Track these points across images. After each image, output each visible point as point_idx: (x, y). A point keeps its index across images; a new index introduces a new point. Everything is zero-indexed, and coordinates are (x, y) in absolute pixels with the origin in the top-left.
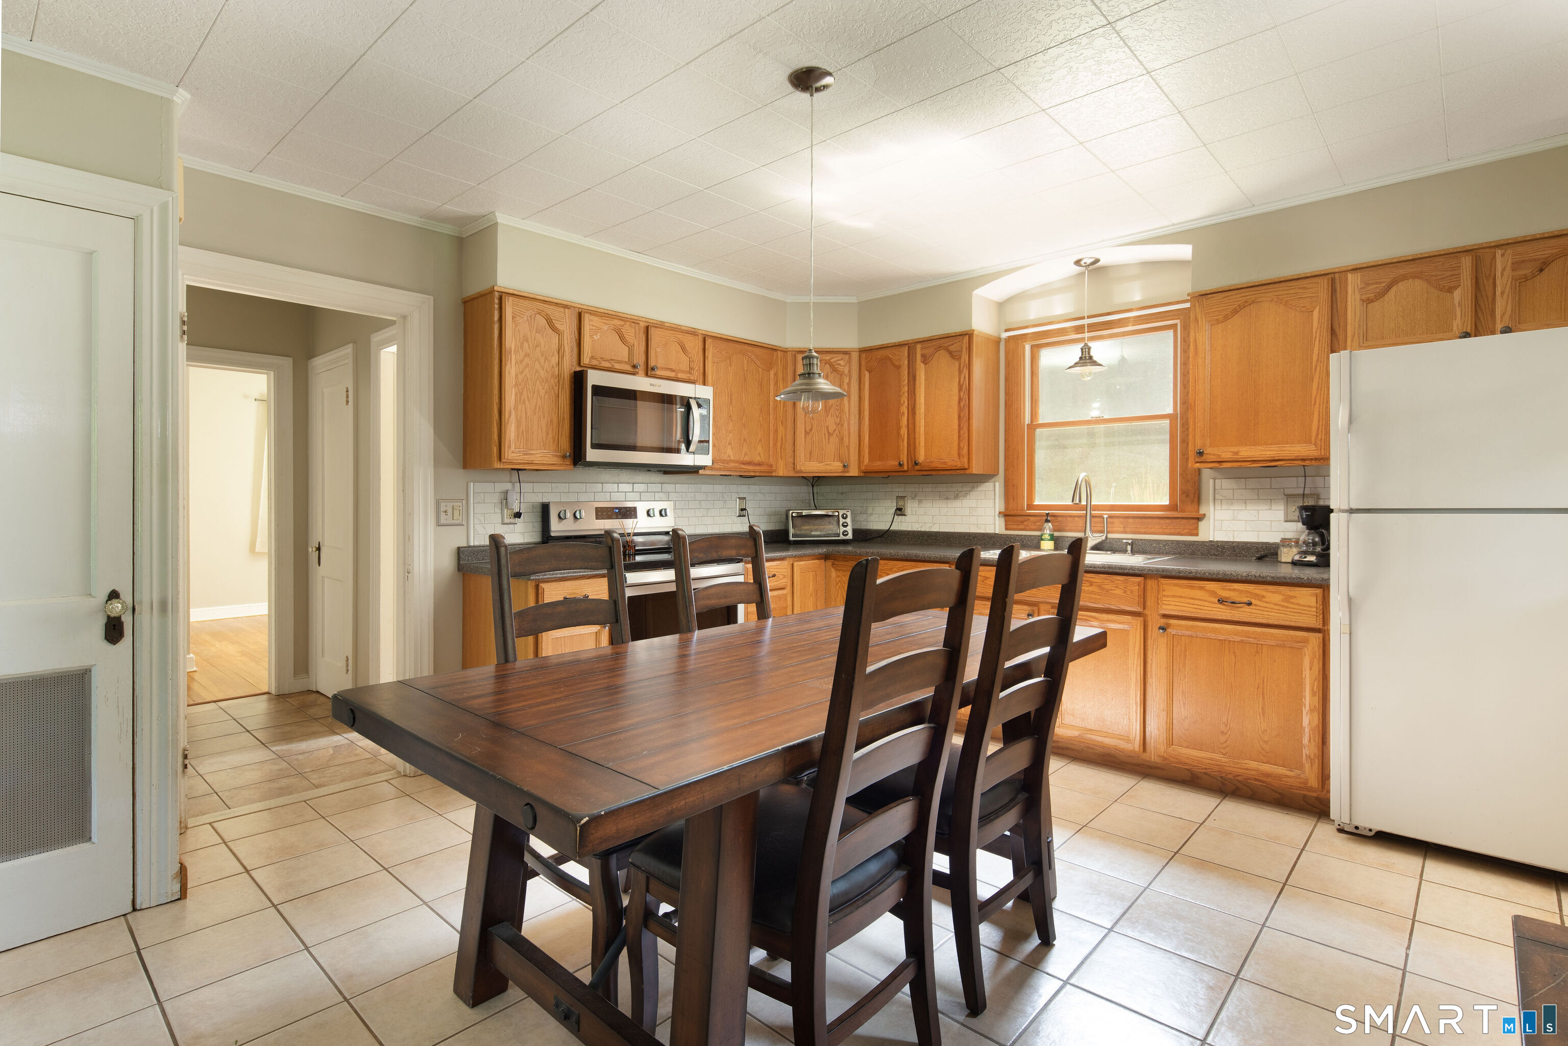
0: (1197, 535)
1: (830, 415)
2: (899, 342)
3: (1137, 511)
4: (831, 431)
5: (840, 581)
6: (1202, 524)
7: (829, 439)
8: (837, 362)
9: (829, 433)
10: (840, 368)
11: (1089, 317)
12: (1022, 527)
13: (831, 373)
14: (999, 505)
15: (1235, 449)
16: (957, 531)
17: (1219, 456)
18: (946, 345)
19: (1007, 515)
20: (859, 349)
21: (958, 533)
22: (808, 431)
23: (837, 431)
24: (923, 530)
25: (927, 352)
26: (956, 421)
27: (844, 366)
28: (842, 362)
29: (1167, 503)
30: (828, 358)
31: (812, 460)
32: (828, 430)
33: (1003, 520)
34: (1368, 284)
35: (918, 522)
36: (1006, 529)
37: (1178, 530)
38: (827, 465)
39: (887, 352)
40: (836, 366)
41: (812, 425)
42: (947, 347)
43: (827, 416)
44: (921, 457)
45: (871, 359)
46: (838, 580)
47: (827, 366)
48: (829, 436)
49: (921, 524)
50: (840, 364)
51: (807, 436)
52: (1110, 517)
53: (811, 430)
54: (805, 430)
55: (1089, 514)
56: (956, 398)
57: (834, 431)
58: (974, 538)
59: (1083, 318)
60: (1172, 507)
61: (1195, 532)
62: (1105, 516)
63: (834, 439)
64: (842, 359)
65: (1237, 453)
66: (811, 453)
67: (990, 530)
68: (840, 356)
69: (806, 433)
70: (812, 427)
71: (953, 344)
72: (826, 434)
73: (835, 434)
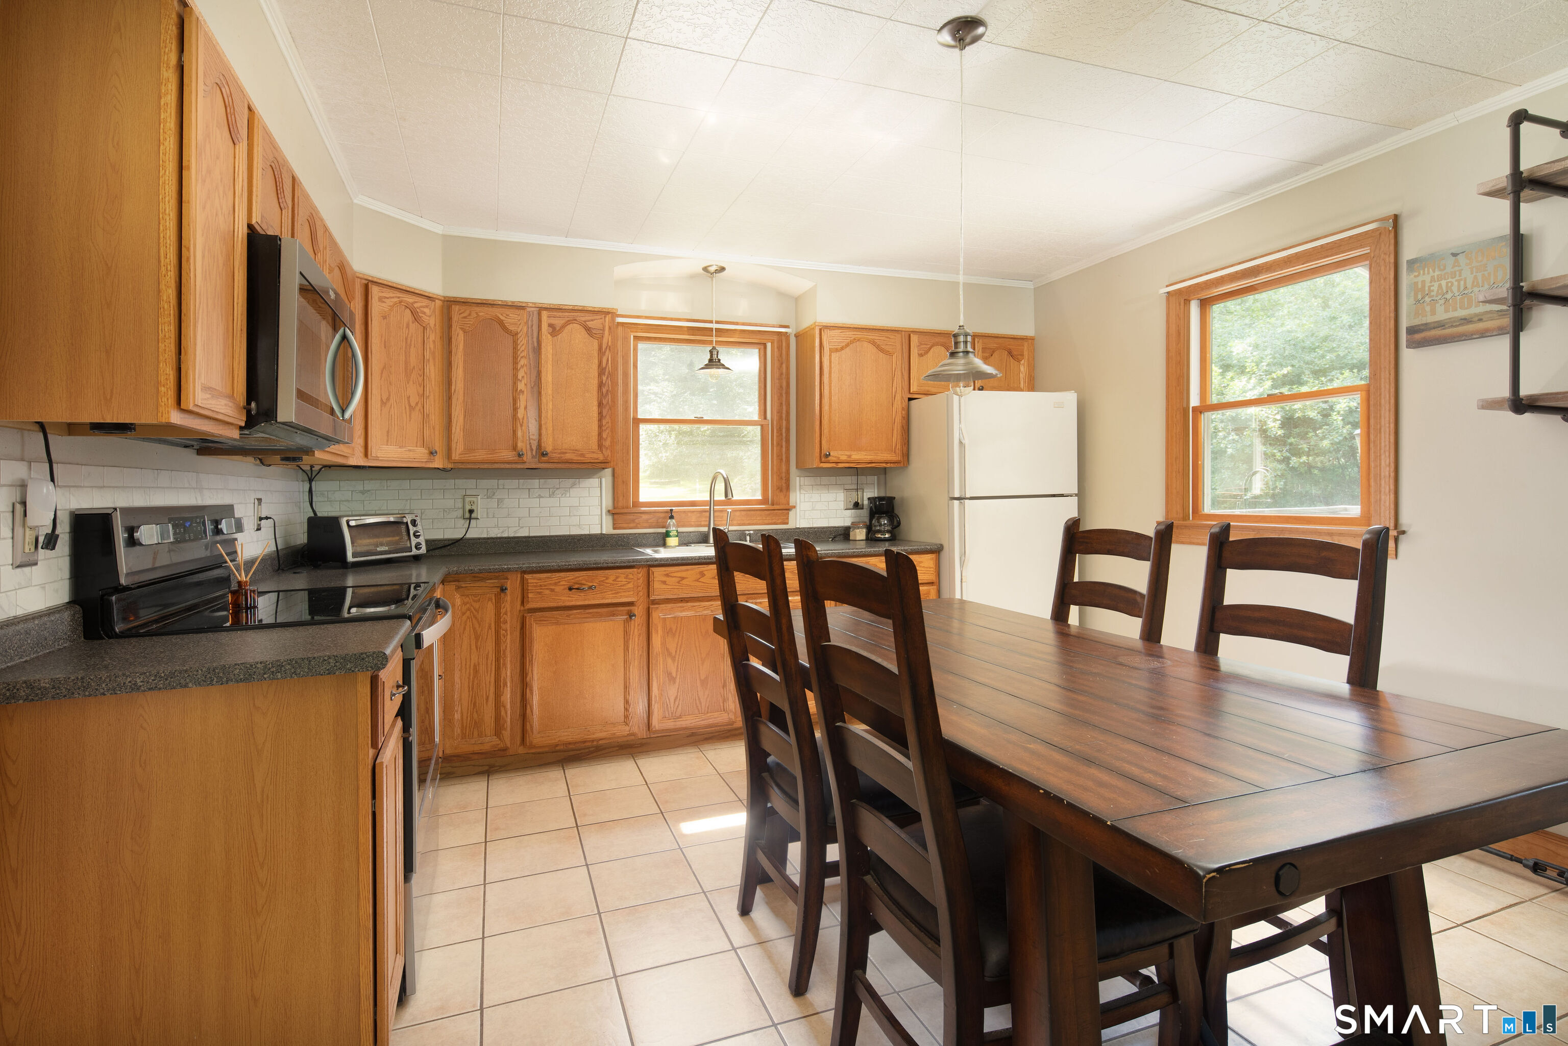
0: (787, 523)
1: (411, 382)
2: (513, 302)
3: (744, 505)
4: (413, 404)
5: (469, 609)
6: (791, 513)
7: (410, 416)
8: (422, 309)
9: (410, 406)
10: (425, 318)
11: (717, 322)
12: (632, 525)
13: (413, 323)
14: (607, 502)
15: (848, 453)
16: (553, 534)
17: (839, 458)
18: (583, 319)
19: (615, 513)
20: (444, 297)
21: (557, 536)
22: (385, 401)
23: (419, 405)
24: (505, 535)
25: (558, 322)
26: (595, 408)
27: (430, 316)
28: (426, 310)
29: (760, 498)
30: (411, 300)
31: (389, 444)
32: (409, 401)
33: (610, 518)
34: (921, 344)
35: (497, 526)
36: (614, 528)
37: (774, 521)
38: (410, 450)
39: (497, 312)
40: (420, 315)
41: (389, 392)
42: (585, 321)
43: (408, 383)
44: (548, 446)
45: (470, 315)
46: (465, 608)
47: (408, 311)
48: (410, 411)
49: (501, 529)
50: (424, 313)
51: (383, 408)
52: (734, 511)
53: (388, 399)
54: (382, 400)
55: (712, 509)
56: (595, 382)
57: (417, 404)
58: (579, 540)
59: (711, 322)
60: (764, 501)
61: (786, 521)
62: (730, 511)
63: (416, 415)
64: (427, 307)
65: (850, 456)
66: (388, 432)
67: (596, 530)
68: (426, 302)
69: (383, 403)
70: (390, 395)
71: (592, 320)
72: (407, 407)
73: (417, 408)
